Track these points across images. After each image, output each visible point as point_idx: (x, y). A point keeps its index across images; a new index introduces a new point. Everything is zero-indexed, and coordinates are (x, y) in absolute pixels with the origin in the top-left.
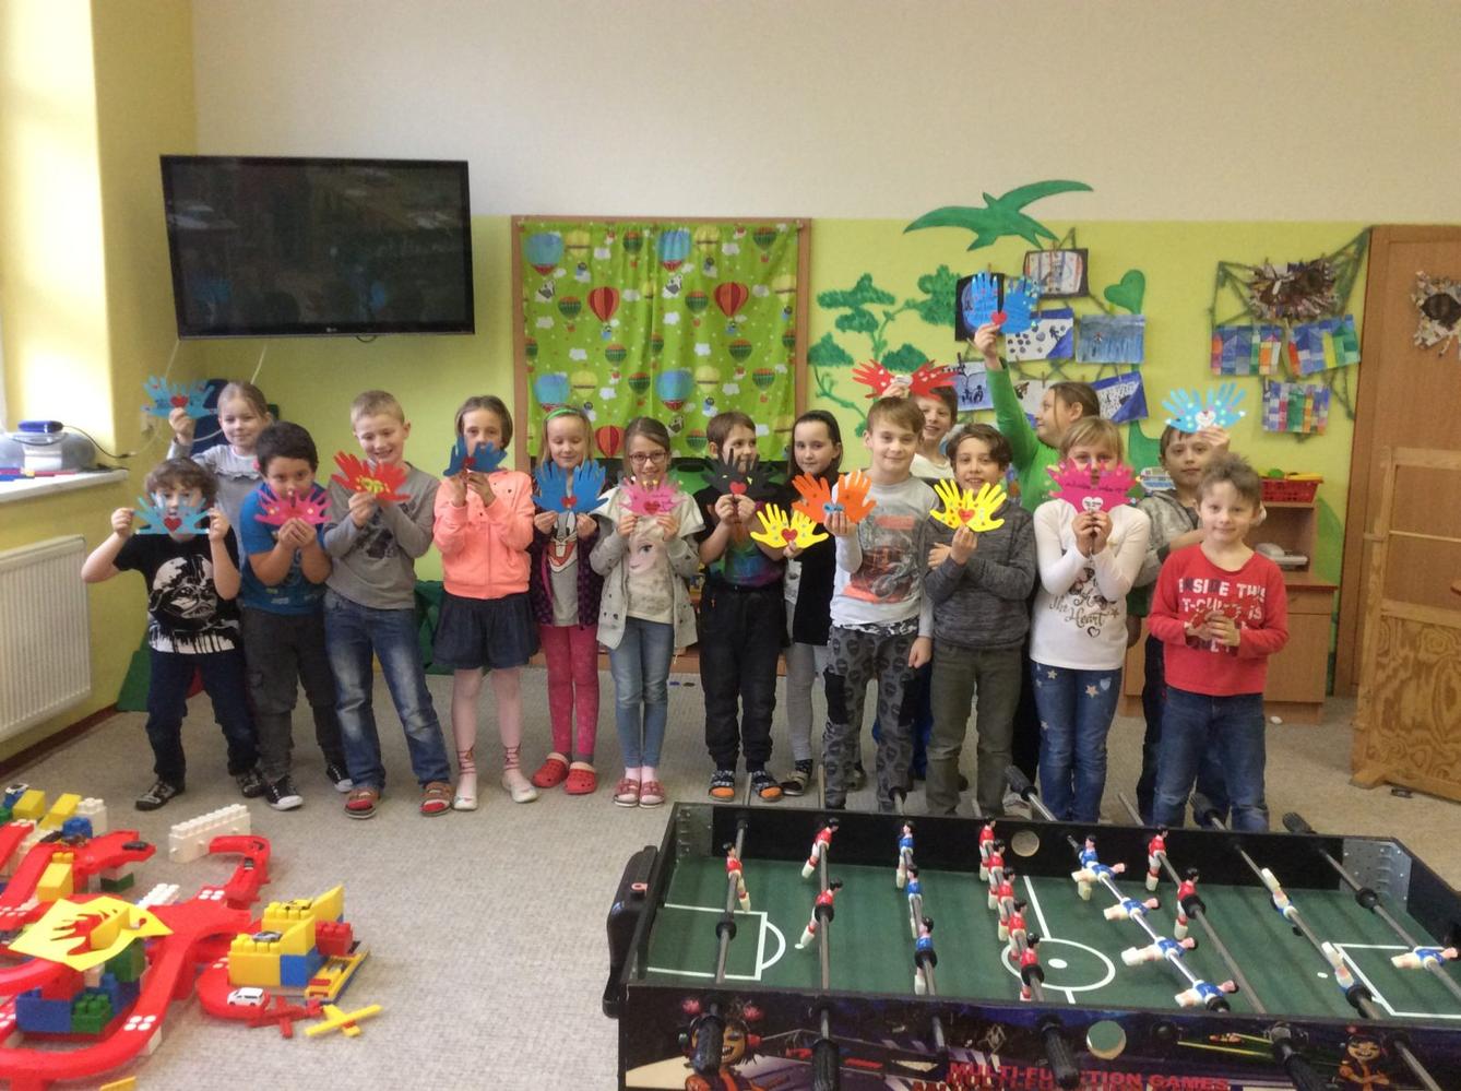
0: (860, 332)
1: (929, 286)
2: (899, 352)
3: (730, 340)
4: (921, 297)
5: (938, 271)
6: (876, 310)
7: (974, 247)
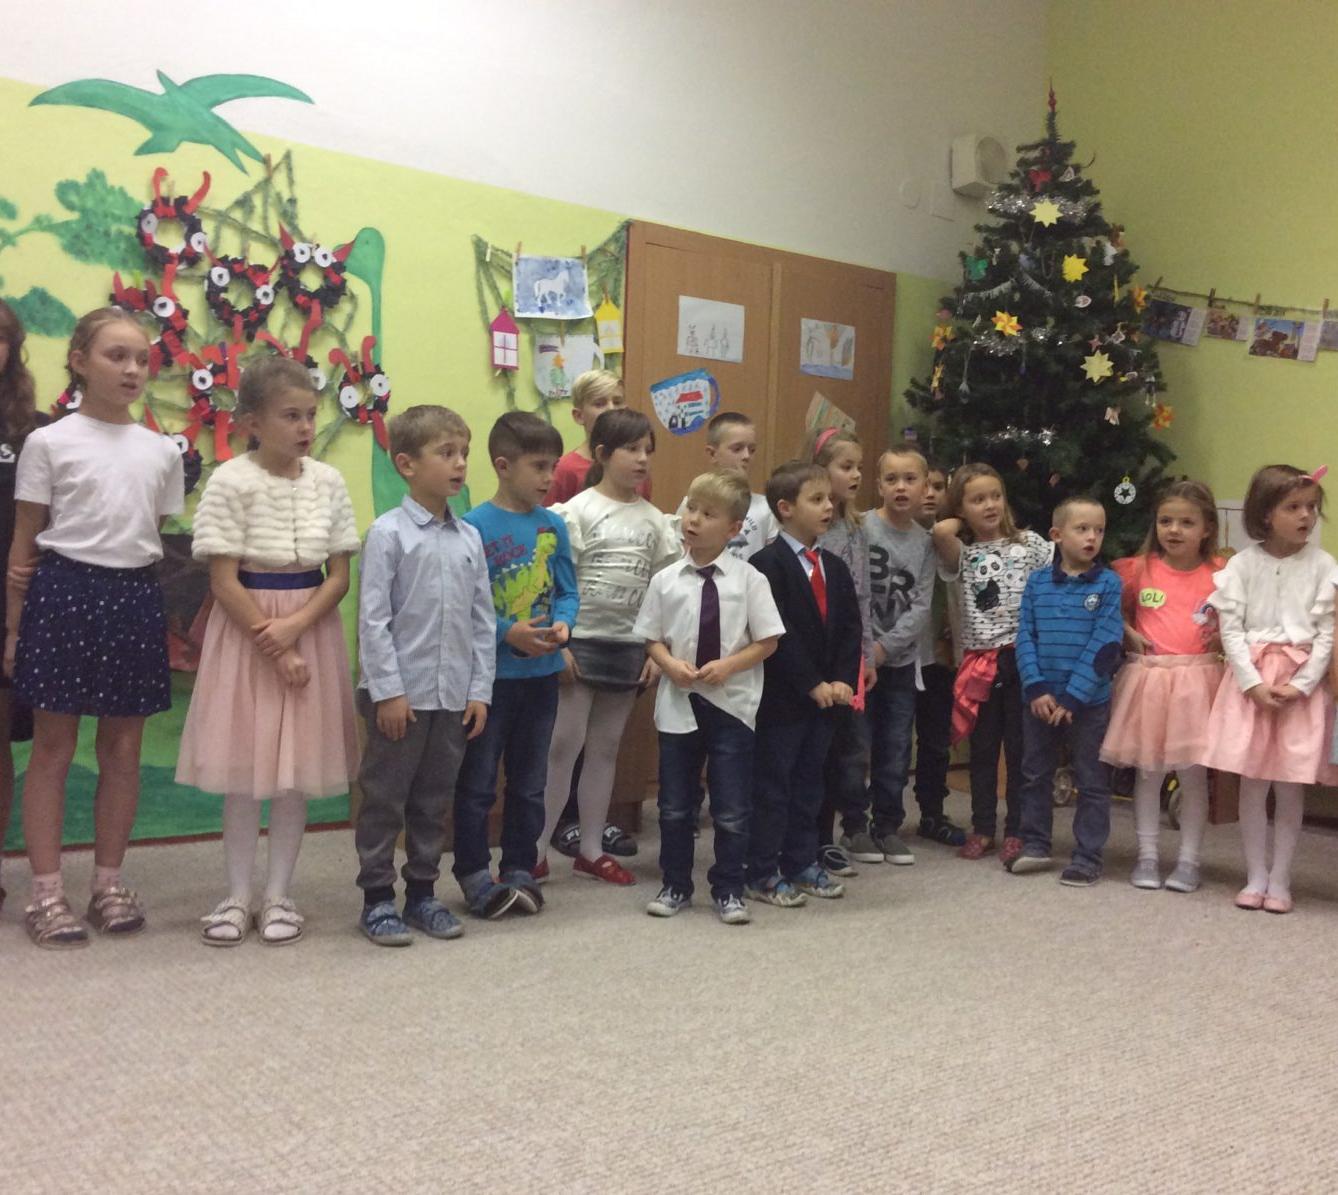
1: (74, 198)
2: (25, 299)
4: (61, 215)
5: (90, 178)
7: (145, 149)
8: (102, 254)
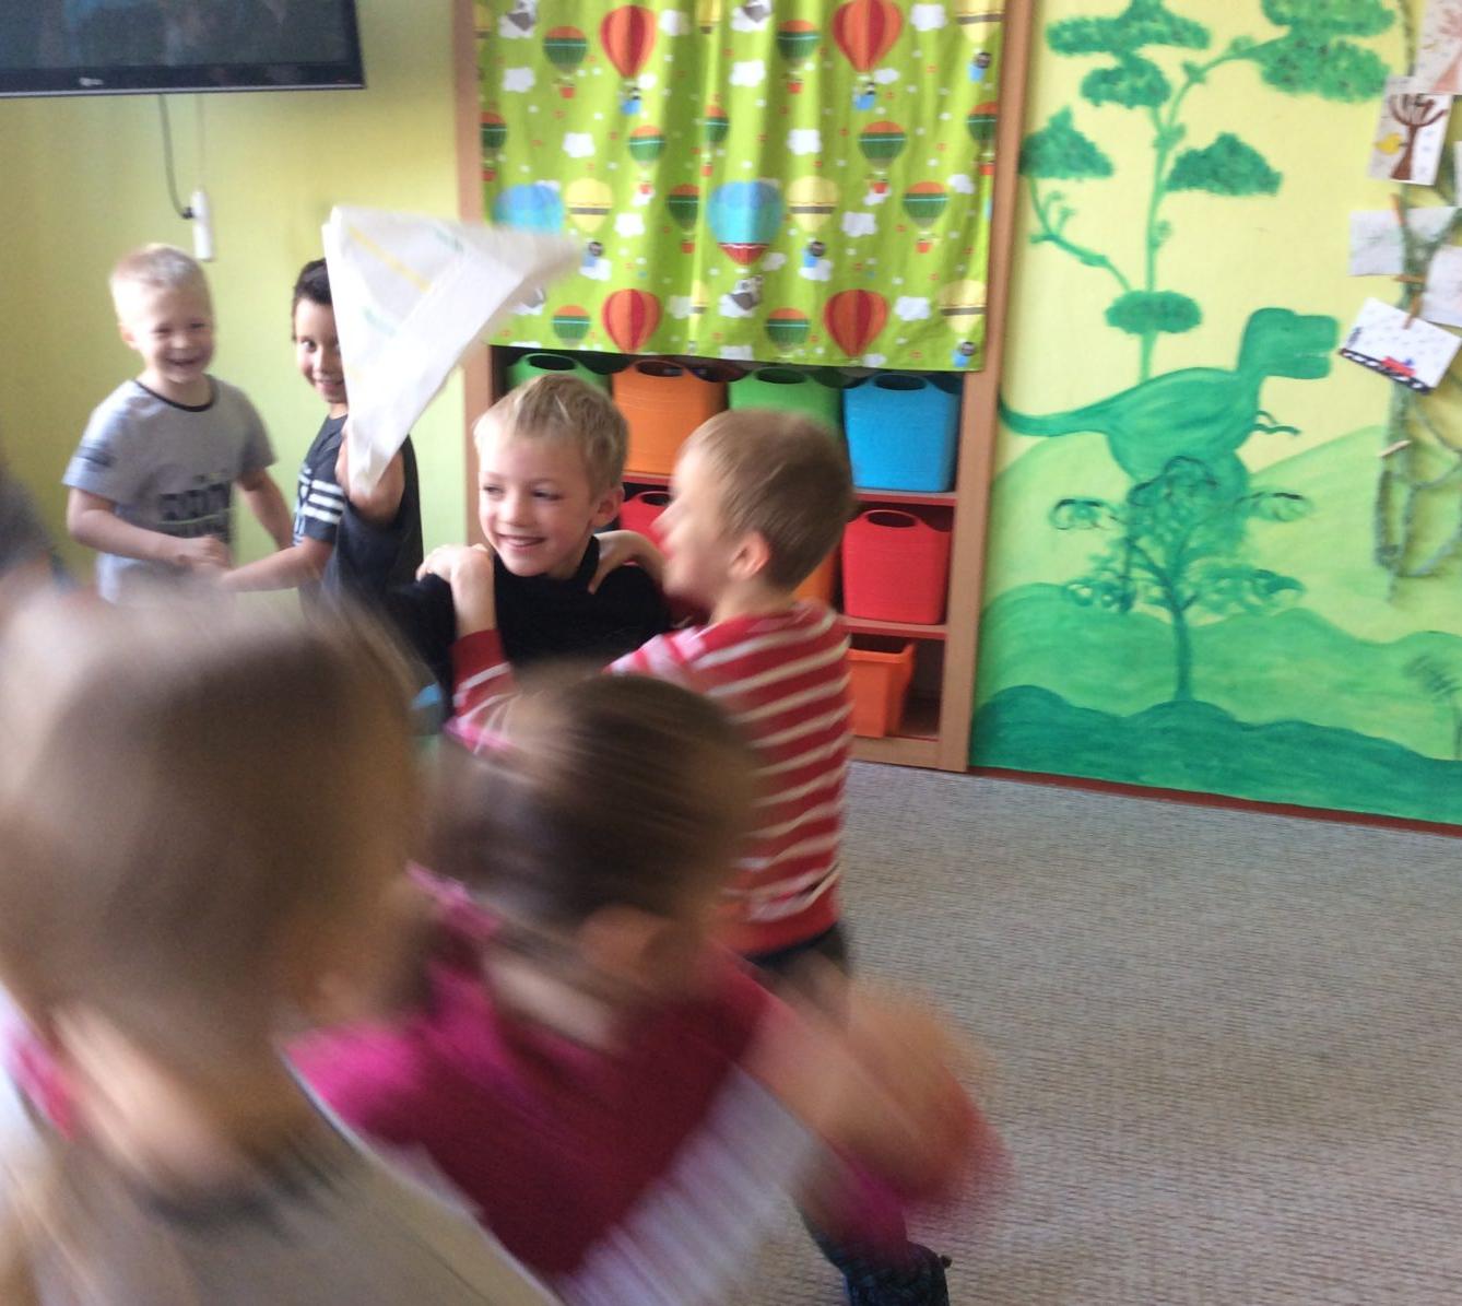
0: (1130, 105)
1: (1284, 9)
2: (1210, 150)
3: (861, 121)
4: (1267, 32)
6: (1166, 59)
8: (1314, 78)
